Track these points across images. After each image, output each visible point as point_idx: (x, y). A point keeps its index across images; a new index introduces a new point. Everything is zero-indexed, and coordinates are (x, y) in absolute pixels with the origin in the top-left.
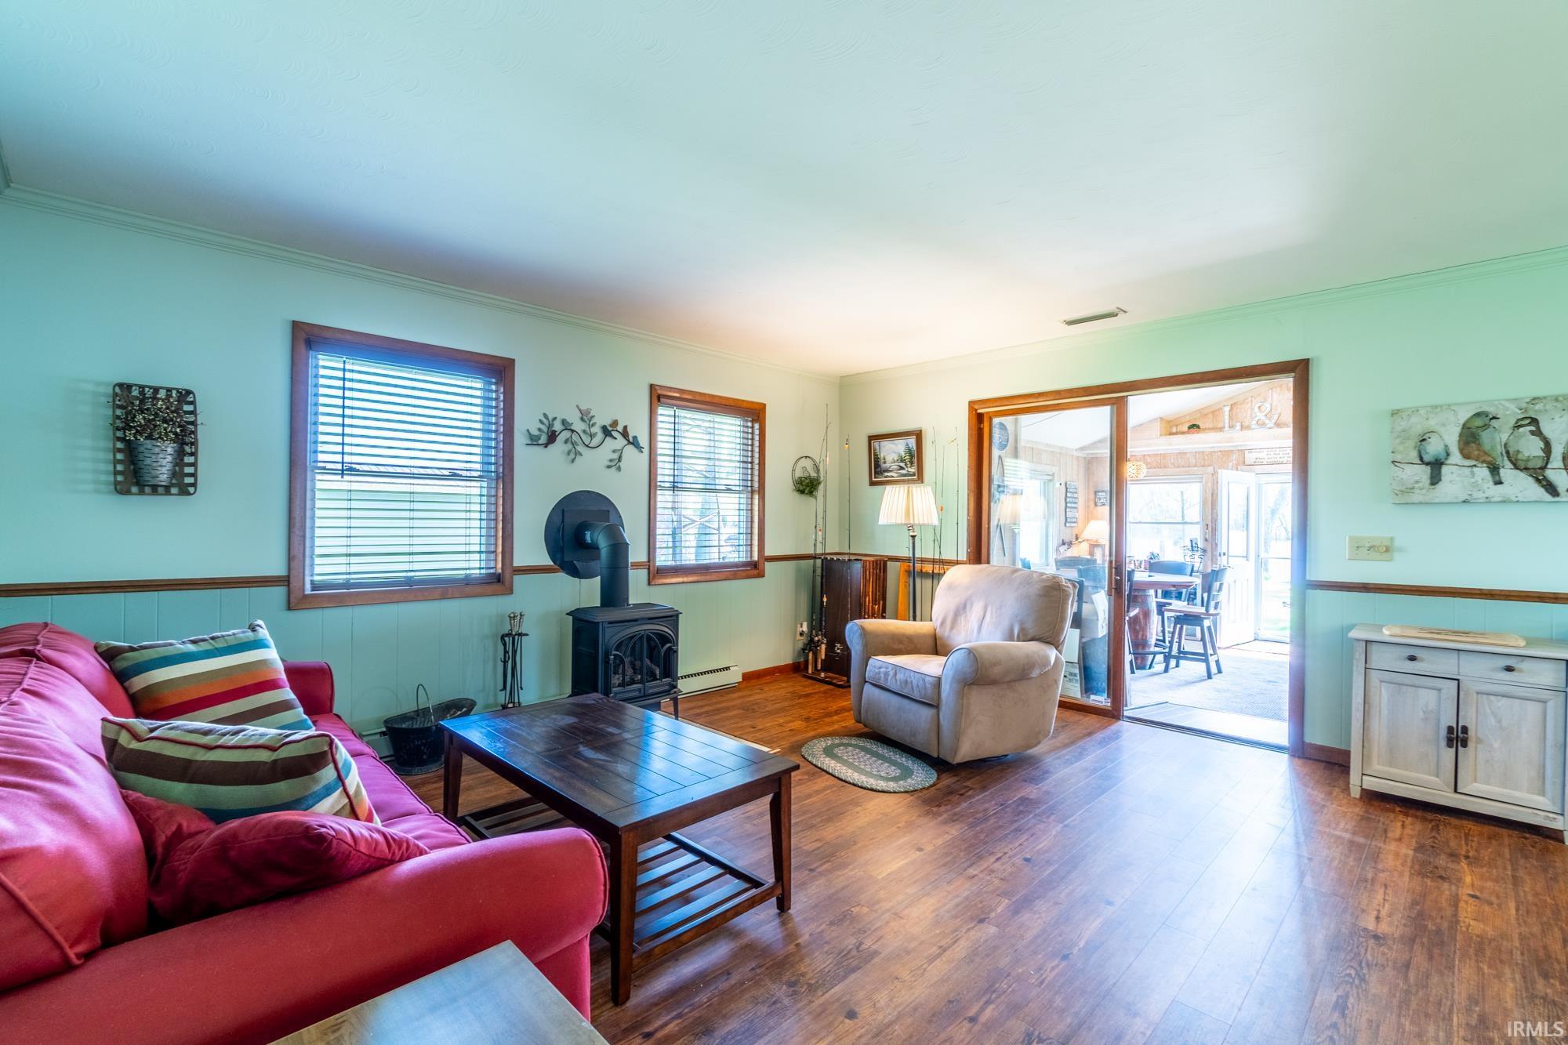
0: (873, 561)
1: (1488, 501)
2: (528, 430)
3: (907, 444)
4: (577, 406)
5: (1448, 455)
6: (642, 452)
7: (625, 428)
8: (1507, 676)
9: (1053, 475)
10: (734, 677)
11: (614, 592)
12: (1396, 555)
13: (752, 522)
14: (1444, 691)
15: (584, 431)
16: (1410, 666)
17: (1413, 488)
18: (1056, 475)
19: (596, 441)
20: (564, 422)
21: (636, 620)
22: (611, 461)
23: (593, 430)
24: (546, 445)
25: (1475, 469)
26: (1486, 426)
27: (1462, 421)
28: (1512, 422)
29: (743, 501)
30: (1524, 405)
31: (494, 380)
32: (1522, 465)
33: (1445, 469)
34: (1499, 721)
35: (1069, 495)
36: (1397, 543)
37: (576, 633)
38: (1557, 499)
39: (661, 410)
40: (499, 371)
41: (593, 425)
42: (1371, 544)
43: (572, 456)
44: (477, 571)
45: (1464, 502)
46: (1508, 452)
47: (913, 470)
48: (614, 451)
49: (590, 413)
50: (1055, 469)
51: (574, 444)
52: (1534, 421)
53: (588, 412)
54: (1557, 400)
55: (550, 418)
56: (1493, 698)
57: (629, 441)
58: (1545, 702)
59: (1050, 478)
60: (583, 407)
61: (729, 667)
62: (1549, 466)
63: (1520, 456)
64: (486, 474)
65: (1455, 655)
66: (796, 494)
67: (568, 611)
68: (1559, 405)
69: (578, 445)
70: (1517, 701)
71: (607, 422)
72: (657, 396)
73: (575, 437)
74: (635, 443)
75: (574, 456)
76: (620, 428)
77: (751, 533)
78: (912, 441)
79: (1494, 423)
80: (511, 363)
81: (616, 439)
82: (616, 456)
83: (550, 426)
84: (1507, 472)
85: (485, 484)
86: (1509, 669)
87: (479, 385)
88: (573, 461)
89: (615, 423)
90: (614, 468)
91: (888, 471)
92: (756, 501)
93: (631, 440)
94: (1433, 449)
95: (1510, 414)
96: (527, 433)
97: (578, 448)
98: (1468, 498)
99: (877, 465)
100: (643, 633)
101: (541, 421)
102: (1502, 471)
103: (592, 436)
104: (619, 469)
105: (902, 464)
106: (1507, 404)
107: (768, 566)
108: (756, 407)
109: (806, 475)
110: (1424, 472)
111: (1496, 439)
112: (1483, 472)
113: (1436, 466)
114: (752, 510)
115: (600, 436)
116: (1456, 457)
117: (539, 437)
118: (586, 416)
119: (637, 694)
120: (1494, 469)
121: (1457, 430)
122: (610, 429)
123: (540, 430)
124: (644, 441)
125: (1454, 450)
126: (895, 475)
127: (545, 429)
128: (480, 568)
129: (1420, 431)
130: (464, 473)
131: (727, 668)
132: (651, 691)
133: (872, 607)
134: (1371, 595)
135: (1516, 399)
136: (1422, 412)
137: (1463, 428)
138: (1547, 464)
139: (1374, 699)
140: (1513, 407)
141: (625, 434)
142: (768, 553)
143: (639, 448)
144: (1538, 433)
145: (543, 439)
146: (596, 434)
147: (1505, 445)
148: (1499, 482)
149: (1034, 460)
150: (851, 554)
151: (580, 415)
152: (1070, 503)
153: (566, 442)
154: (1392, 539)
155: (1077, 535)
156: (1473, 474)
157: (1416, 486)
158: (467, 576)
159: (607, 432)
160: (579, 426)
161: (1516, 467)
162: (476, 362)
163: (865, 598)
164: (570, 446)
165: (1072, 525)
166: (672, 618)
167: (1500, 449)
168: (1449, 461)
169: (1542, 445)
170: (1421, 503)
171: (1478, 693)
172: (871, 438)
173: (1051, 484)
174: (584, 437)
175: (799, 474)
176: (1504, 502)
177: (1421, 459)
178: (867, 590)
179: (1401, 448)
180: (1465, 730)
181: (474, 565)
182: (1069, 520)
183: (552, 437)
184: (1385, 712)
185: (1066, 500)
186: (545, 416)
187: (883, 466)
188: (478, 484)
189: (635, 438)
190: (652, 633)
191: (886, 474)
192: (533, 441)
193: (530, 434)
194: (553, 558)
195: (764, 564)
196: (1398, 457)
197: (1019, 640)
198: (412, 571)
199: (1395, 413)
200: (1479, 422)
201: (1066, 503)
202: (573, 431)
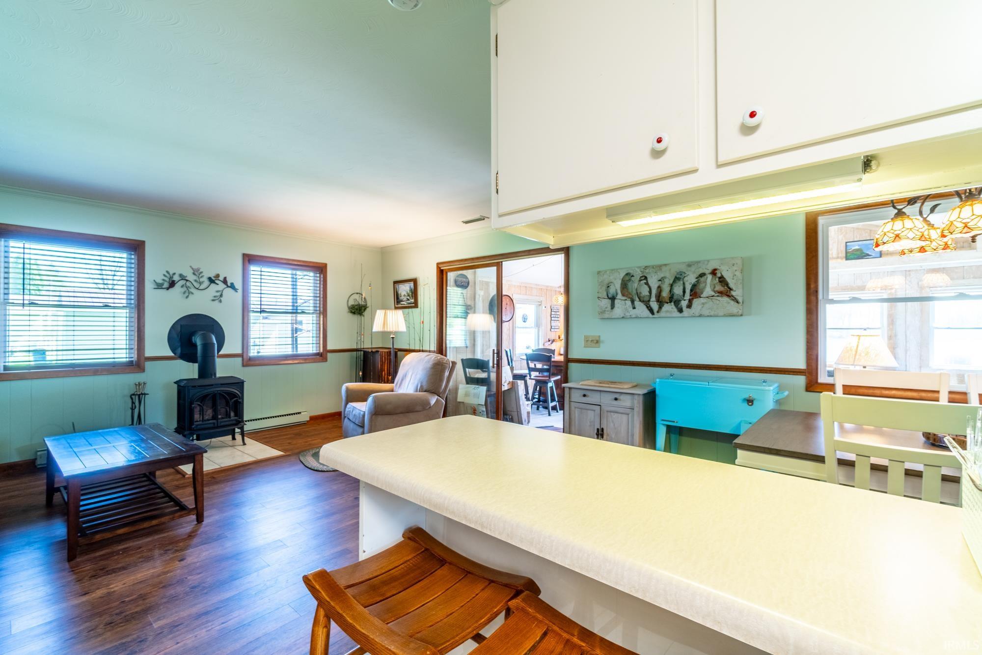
0: (387, 352)
1: (631, 318)
2: (154, 281)
3: (410, 286)
4: (191, 267)
5: (617, 294)
6: (237, 292)
7: (225, 278)
8: (615, 403)
9: (541, 301)
10: (304, 417)
11: (206, 370)
12: (601, 345)
13: (320, 330)
14: (596, 411)
15: (196, 281)
16: (585, 400)
17: (605, 311)
18: (543, 302)
19: (202, 287)
20: (181, 275)
21: (212, 385)
22: (215, 297)
23: (201, 280)
24: (168, 289)
25: (626, 301)
26: (630, 280)
27: (621, 278)
28: (638, 279)
29: (315, 319)
30: (642, 270)
31: (133, 253)
32: (642, 299)
33: (616, 301)
34: (614, 425)
35: (553, 313)
36: (602, 339)
37: (179, 392)
38: (654, 316)
39: (253, 268)
40: (136, 248)
41: (202, 277)
42: (592, 339)
43: (187, 294)
44: (125, 360)
45: (623, 318)
46: (637, 293)
47: (413, 301)
48: (217, 291)
49: (199, 270)
50: (541, 299)
51: (187, 288)
52: (646, 278)
53: (198, 270)
54: (653, 268)
55: (171, 273)
56: (612, 414)
57: (227, 285)
58: (628, 414)
59: (540, 303)
60: (195, 267)
61: (300, 413)
62: (651, 300)
63: (641, 295)
64: (129, 305)
65: (599, 393)
66: (351, 315)
67: (175, 381)
68: (654, 270)
69: (190, 288)
70: (620, 415)
71: (212, 275)
72: (249, 259)
73: (188, 284)
74: (232, 286)
75: (188, 294)
76: (221, 278)
77: (319, 337)
78: (412, 284)
79: (632, 278)
80: (142, 243)
81: (218, 284)
82: (218, 294)
83: (171, 278)
84: (637, 303)
85: (128, 311)
86: (616, 399)
87: (125, 255)
88: (187, 297)
89: (218, 276)
90: (217, 301)
91: (402, 301)
92: (322, 319)
93: (229, 285)
94: (612, 291)
95: (638, 274)
96: (154, 282)
97: (191, 290)
98: (624, 315)
99: (398, 298)
100: (216, 392)
101: (164, 275)
102: (635, 302)
103: (201, 283)
104: (220, 301)
105: (408, 298)
106: (636, 269)
107: (329, 355)
108: (320, 265)
109: (356, 303)
110: (609, 302)
111: (634, 285)
112: (629, 303)
113: (613, 299)
114: (319, 324)
115: (207, 283)
116: (620, 296)
117: (162, 284)
118: (196, 272)
119: (212, 425)
120: (633, 302)
121: (620, 282)
122: (214, 279)
123: (163, 280)
124: (239, 285)
125: (619, 292)
126: (405, 303)
127: (167, 279)
128: (126, 358)
129: (607, 283)
130: (112, 305)
131: (299, 413)
132: (222, 424)
133: (387, 377)
134: (592, 365)
135: (640, 267)
136: (608, 272)
137: (622, 281)
138: (650, 298)
139: (573, 417)
140: (638, 270)
141: (225, 281)
142: (329, 347)
143: (235, 290)
144: (647, 284)
145: (166, 285)
146: (203, 282)
147: (636, 289)
148: (634, 308)
149: (527, 293)
150: (373, 348)
151: (193, 271)
152: (554, 317)
153: (182, 286)
154: (599, 336)
155: (559, 336)
156: (625, 303)
157: (606, 309)
158: (114, 362)
159: (211, 281)
160: (191, 277)
161: (640, 301)
162: (118, 243)
163: (382, 373)
164: (185, 289)
165: (555, 330)
166: (240, 384)
167: (634, 292)
168: (617, 298)
169: (648, 289)
170: (608, 318)
171: (607, 412)
172: (395, 283)
173: (540, 307)
174: (195, 284)
175: (351, 303)
176: (636, 318)
177: (608, 296)
178: (383, 368)
179: (600, 291)
180: (602, 429)
181: (122, 356)
182: (553, 327)
183: (172, 284)
184: (577, 423)
185: (551, 316)
186: (168, 272)
187: (401, 298)
188: (125, 311)
189: (232, 284)
190: (225, 393)
191: (402, 303)
192: (159, 286)
193: (156, 282)
194: (173, 350)
195: (326, 354)
196: (600, 296)
197: (420, 392)
198: (74, 360)
199: (599, 273)
200: (627, 278)
201: (551, 318)
202: (187, 280)
